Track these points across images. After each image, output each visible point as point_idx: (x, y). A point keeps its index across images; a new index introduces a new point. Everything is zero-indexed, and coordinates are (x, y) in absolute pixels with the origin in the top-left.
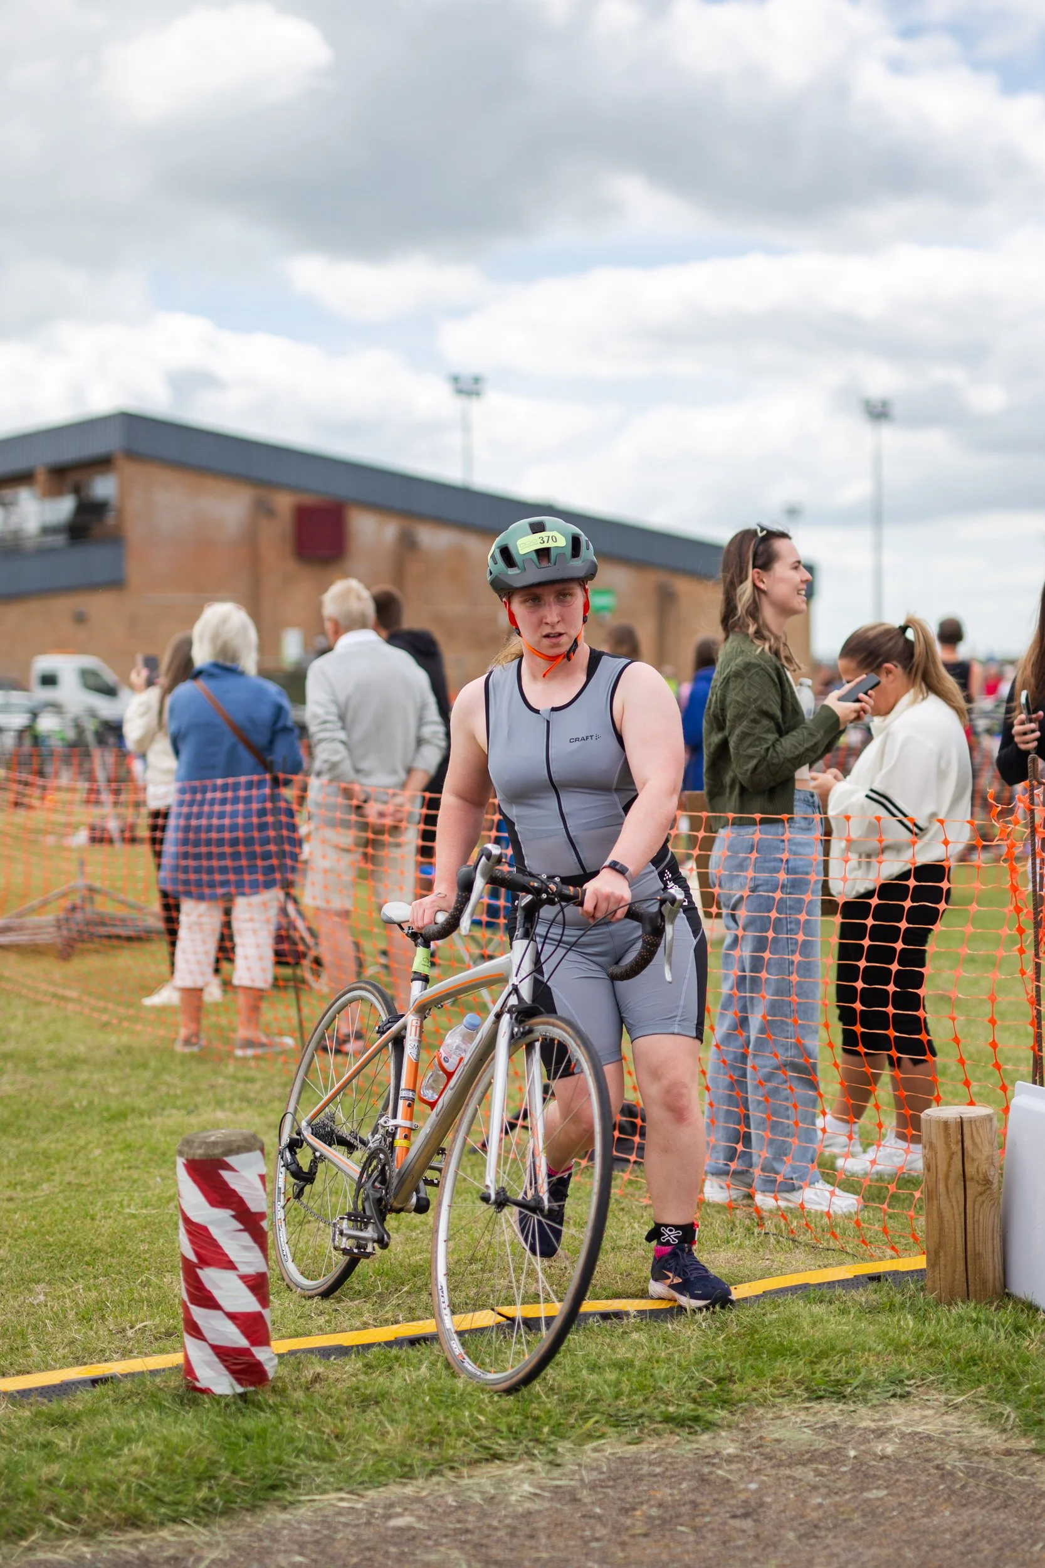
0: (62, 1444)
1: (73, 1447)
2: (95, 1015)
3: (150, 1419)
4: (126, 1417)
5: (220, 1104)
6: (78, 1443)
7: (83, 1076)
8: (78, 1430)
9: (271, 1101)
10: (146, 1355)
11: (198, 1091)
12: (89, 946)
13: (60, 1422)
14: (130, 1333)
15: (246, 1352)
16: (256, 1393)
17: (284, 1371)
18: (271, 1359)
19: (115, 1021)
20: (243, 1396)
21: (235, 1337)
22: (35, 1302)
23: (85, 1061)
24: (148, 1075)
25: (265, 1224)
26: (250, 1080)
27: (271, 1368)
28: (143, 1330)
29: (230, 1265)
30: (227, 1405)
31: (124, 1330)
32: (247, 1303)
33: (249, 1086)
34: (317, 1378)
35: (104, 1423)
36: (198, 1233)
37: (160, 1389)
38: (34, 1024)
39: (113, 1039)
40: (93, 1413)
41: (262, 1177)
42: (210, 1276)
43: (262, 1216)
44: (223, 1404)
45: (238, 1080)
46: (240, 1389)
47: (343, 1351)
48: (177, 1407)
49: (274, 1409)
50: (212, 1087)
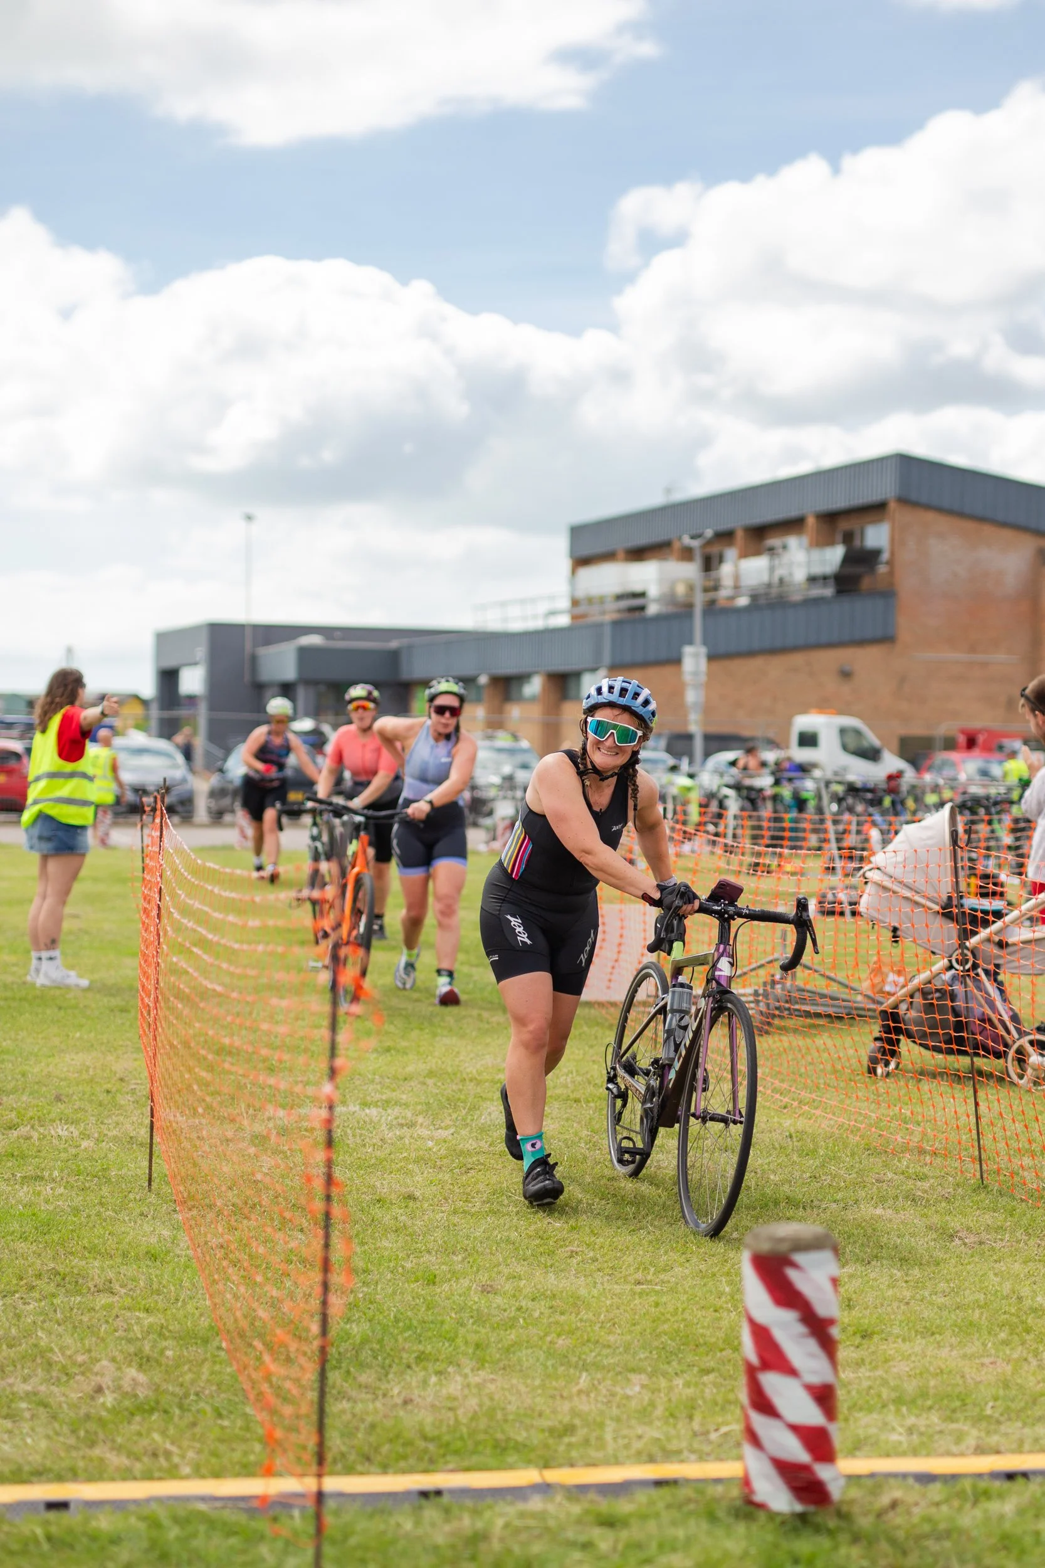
0: (604, 1546)
1: (615, 1549)
2: (778, 1096)
3: (697, 1527)
4: (674, 1523)
6: (620, 1547)
8: (624, 1534)
9: (937, 1201)
10: (721, 1460)
12: (791, 1023)
13: (609, 1522)
14: (713, 1436)
15: (805, 1468)
16: (815, 1514)
17: (854, 1493)
18: (835, 1479)
19: (795, 1104)
20: (802, 1517)
21: (796, 1451)
22: (629, 1392)
24: (812, 1163)
25: (835, 1332)
26: (923, 1178)
27: (836, 1490)
28: (726, 1434)
29: (792, 1372)
30: (783, 1523)
31: (707, 1433)
32: (811, 1415)
33: (919, 1183)
34: (894, 1505)
35: (652, 1526)
36: (761, 1334)
37: (716, 1500)
39: (787, 1123)
40: (644, 1517)
41: (835, 1281)
42: (771, 1381)
43: (831, 1322)
44: (778, 1520)
45: (909, 1177)
46: (799, 1508)
47: (926, 1479)
48: (731, 1520)
49: (831, 1533)
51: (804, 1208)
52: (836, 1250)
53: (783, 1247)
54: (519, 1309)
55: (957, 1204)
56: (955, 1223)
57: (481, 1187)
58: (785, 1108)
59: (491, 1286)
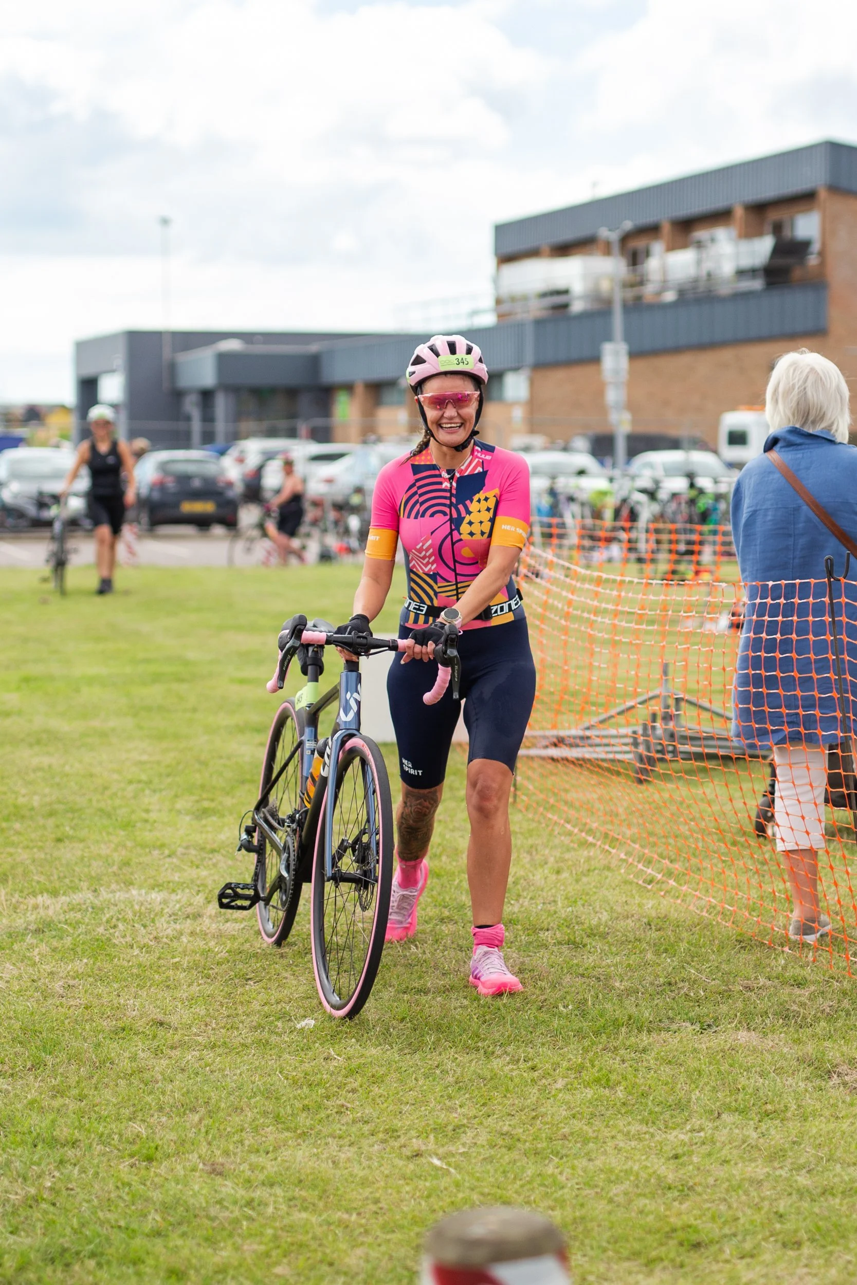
5: (747, 1020)
7: (590, 960)
11: (726, 995)
23: (604, 936)
33: (797, 991)
38: (565, 875)
39: (650, 905)
50: (749, 989)
51: (649, 1031)
52: (562, 1255)
53: (477, 1256)
54: (250, 1203)
55: (839, 1024)
56: (834, 1052)
57: (256, 1006)
58: (650, 882)
59: (222, 1165)
